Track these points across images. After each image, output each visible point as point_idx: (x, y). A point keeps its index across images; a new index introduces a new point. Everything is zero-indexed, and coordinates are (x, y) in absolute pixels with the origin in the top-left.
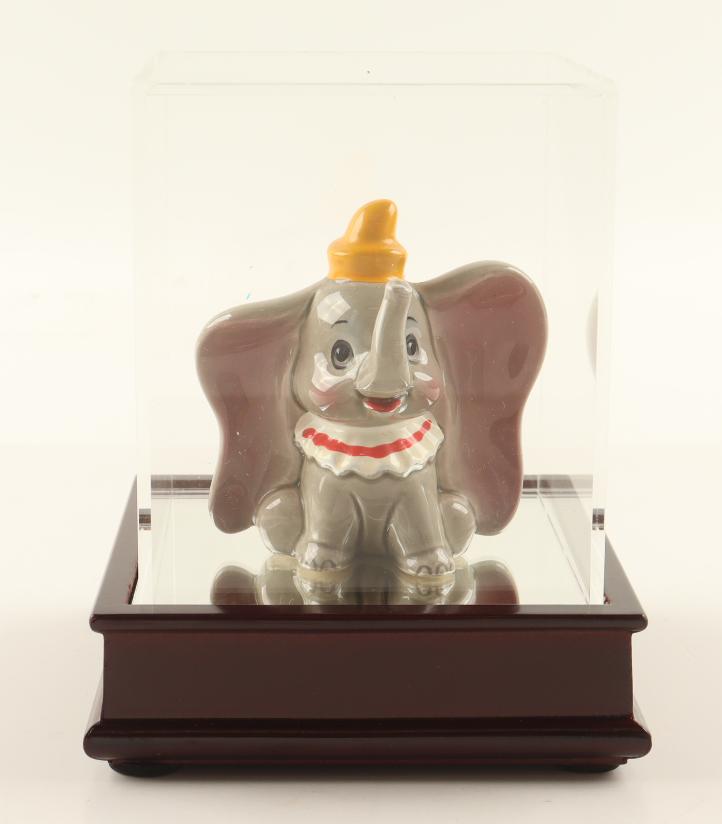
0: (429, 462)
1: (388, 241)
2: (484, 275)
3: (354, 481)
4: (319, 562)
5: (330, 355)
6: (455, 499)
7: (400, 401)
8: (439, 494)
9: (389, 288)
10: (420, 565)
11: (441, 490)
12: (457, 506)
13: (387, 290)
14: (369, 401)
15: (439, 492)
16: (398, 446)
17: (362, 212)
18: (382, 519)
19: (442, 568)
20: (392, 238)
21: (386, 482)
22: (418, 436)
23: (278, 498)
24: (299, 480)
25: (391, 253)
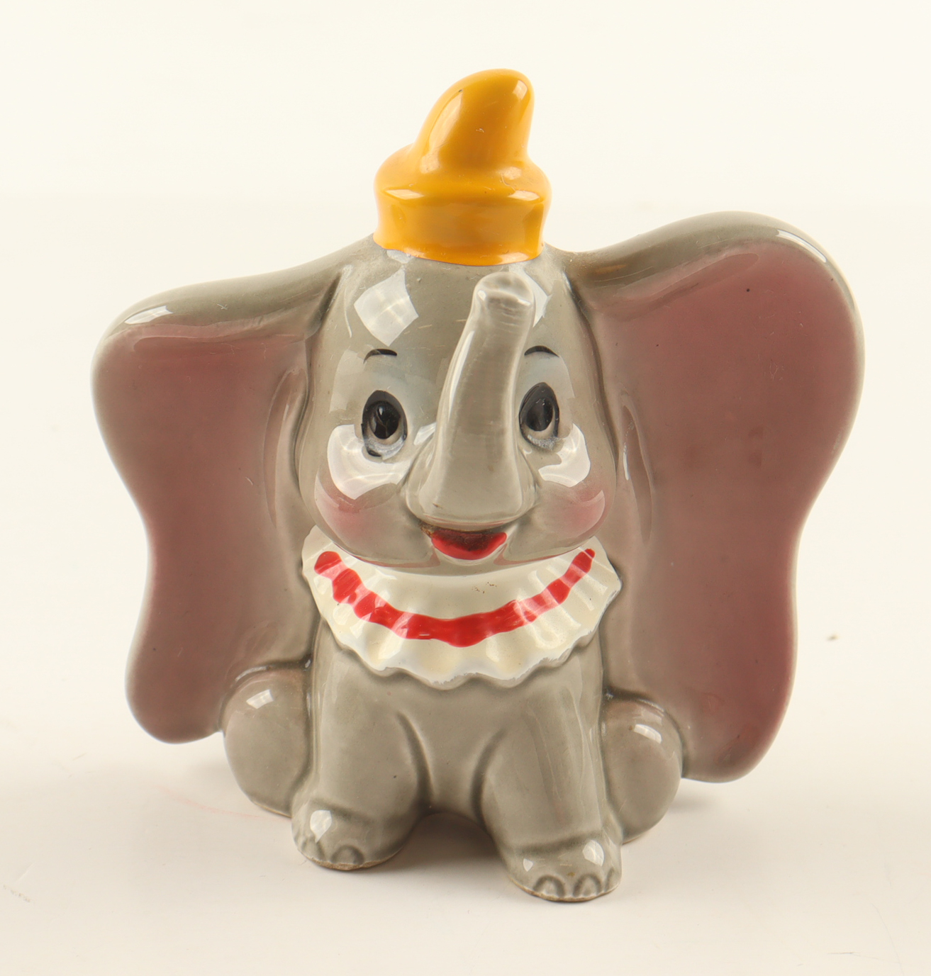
0: (578, 649)
1: (510, 173)
2: (718, 250)
3: (406, 690)
4: (329, 850)
5: (361, 421)
6: (643, 712)
7: (503, 535)
8: (606, 704)
9: (480, 293)
10: (541, 874)
11: (611, 693)
12: (643, 729)
13: (480, 299)
14: (434, 533)
15: (607, 698)
16: (505, 619)
17: (457, 94)
18: (470, 766)
19: (589, 883)
20: (519, 164)
21: (476, 698)
22: (559, 590)
23: (263, 689)
24: (309, 656)
25: (513, 199)
